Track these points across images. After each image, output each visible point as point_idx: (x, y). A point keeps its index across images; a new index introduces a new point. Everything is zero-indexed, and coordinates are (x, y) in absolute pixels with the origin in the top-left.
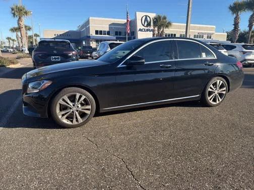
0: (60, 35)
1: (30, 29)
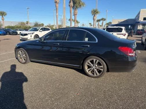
0: (122, 22)
1: (105, 20)
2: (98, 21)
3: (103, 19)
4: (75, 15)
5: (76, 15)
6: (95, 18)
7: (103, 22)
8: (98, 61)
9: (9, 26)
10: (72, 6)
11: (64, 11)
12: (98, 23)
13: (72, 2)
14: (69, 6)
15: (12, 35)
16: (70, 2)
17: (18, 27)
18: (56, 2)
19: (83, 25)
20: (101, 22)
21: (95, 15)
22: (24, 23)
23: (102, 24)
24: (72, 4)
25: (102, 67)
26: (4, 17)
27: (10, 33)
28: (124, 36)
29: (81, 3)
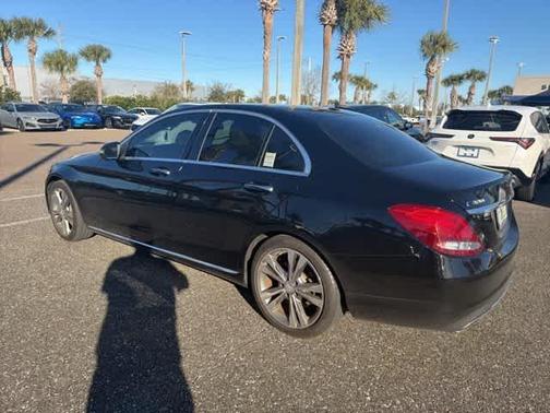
1: (482, 77)
2: (452, 81)
3: (476, 76)
4: (344, 56)
5: (348, 56)
6: (433, 69)
7: (472, 87)
8: (303, 261)
9: (117, 98)
10: (333, 22)
11: (299, 43)
12: (450, 88)
13: (333, 6)
14: (322, 20)
15: (119, 128)
16: (325, 6)
17: (145, 102)
18: (265, 8)
19: (392, 96)
20: (467, 84)
21: (437, 58)
22: (174, 87)
23: (470, 94)
24: (332, 13)
25: (318, 288)
26: (102, 64)
27: (113, 121)
28: (527, 148)
29: (370, 10)
